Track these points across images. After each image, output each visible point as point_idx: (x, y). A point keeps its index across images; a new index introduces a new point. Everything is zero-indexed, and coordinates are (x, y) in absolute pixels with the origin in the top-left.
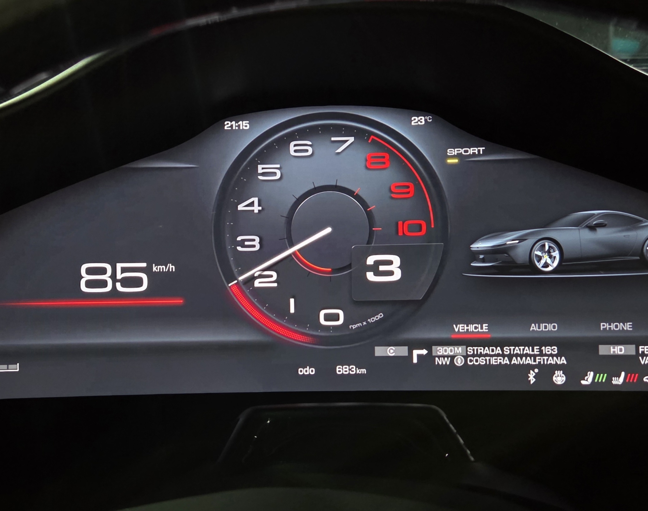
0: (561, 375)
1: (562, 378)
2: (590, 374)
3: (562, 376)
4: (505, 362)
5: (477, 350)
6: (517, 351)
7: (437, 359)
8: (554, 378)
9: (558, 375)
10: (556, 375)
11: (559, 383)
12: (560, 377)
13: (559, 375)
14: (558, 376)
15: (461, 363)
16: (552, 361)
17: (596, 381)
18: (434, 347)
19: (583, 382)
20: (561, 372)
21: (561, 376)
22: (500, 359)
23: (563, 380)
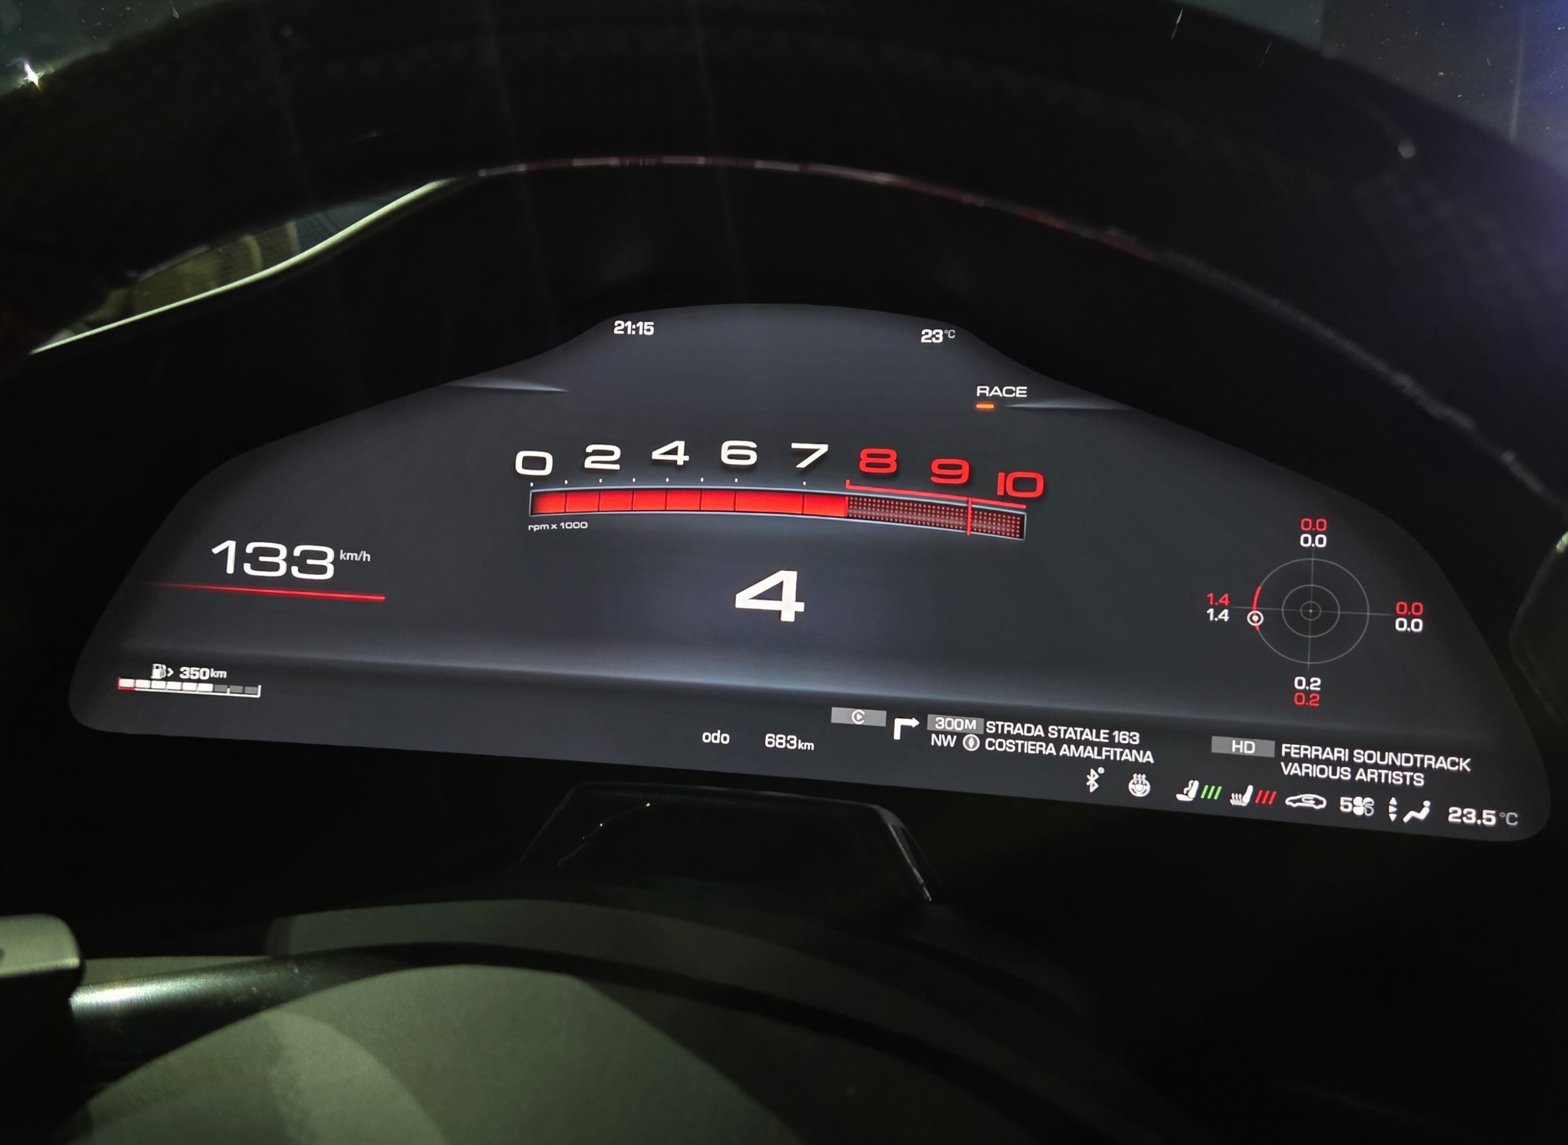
0: (1142, 782)
1: (1145, 786)
2: (1192, 784)
3: (1144, 783)
4: (1048, 751)
5: (1003, 726)
6: (1071, 733)
7: (934, 736)
8: (1131, 786)
9: (1138, 781)
10: (1134, 780)
11: (1139, 795)
12: (1142, 786)
13: (1140, 782)
14: (1138, 783)
15: (974, 747)
16: (1128, 756)
17: (1203, 797)
18: (930, 716)
19: (1180, 797)
20: (1144, 776)
21: (1142, 784)
22: (1041, 746)
23: (1146, 791)
